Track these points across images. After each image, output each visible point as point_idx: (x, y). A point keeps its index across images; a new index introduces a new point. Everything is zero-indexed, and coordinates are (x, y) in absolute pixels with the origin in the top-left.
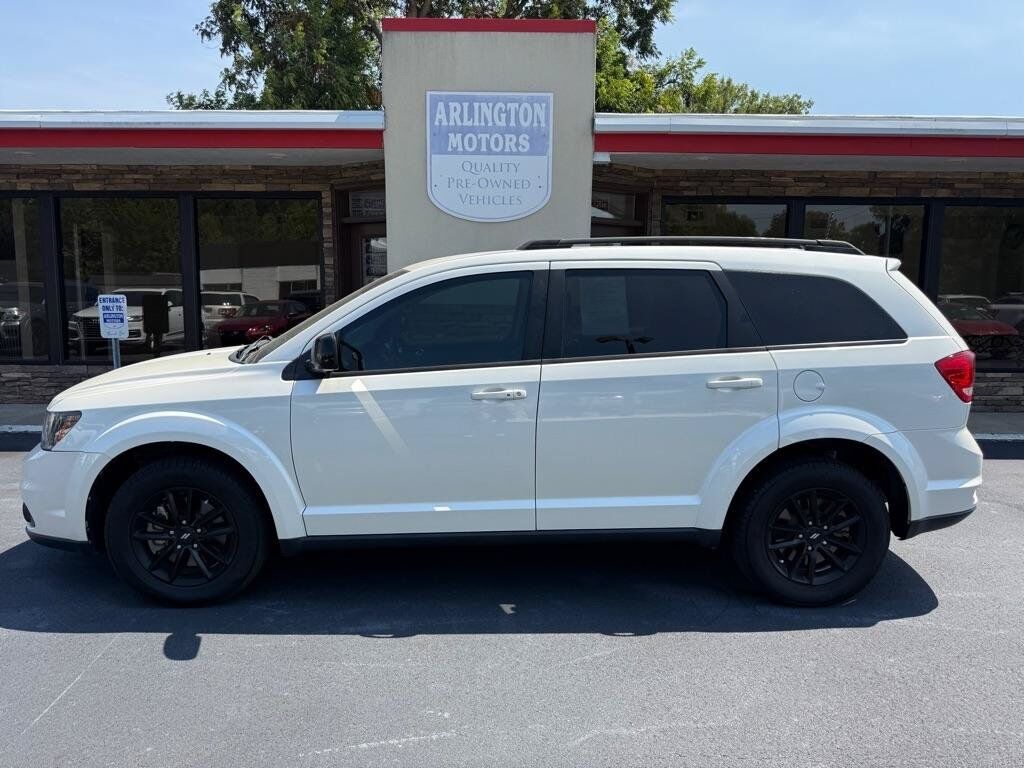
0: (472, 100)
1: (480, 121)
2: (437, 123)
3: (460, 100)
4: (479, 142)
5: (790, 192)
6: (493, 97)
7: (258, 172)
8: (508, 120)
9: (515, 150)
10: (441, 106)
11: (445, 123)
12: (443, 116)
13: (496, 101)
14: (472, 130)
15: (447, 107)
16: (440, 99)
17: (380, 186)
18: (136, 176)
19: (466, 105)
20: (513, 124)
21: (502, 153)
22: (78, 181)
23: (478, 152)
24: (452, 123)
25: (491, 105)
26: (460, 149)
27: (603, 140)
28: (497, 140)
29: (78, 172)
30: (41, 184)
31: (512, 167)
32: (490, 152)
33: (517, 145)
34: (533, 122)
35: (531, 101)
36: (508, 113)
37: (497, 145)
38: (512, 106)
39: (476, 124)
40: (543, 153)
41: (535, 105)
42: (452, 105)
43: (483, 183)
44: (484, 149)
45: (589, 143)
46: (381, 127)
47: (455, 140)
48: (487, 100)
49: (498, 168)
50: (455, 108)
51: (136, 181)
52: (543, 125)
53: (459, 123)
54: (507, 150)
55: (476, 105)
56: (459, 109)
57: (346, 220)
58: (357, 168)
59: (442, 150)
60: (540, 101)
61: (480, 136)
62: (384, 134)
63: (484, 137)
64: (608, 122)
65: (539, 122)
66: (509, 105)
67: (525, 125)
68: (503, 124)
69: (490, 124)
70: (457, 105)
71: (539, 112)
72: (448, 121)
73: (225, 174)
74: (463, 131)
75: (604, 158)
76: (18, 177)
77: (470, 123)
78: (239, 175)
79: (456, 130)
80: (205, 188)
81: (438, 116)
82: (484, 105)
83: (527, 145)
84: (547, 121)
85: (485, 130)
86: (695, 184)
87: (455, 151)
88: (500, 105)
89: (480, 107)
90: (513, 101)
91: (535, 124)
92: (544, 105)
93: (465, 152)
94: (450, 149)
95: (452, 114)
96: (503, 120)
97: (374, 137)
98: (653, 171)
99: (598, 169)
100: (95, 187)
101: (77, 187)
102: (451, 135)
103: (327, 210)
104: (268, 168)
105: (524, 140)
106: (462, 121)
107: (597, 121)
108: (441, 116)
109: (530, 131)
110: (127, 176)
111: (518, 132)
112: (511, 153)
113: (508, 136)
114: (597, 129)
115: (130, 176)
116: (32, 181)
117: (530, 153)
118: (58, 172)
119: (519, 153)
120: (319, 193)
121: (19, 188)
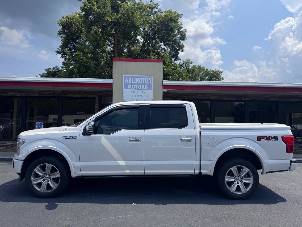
0: (134, 77)
1: (136, 82)
2: (126, 82)
3: (131, 77)
4: (136, 87)
5: (211, 99)
6: (139, 77)
7: (80, 92)
8: (142, 82)
9: (144, 88)
10: (127, 78)
11: (127, 82)
12: (127, 81)
13: (140, 77)
14: (134, 84)
15: (128, 79)
16: (126, 77)
17: (111, 96)
18: (48, 93)
19: (132, 78)
20: (144, 83)
21: (141, 89)
22: (33, 94)
23: (135, 89)
24: (129, 82)
25: (138, 78)
26: (131, 88)
27: (165, 87)
28: (140, 86)
29: (33, 92)
30: (23, 94)
31: (143, 92)
32: (138, 89)
33: (145, 87)
34: (148, 82)
35: (148, 78)
36: (143, 80)
37: (140, 87)
38: (144, 79)
39: (135, 82)
40: (151, 89)
41: (149, 78)
42: (129, 78)
43: (136, 96)
44: (137, 88)
45: (162, 87)
46: (112, 83)
47: (130, 86)
48: (138, 77)
49: (140, 93)
50: (130, 79)
51: (47, 94)
52: (151, 83)
53: (131, 82)
54: (142, 88)
55: (135, 78)
56: (131, 79)
57: (101, 104)
58: (105, 92)
59: (127, 88)
60: (150, 77)
61: (136, 85)
62: (113, 85)
63: (137, 85)
64: (166, 82)
65: (150, 82)
66: (143, 78)
67: (147, 83)
68: (141, 82)
69: (138, 82)
70: (131, 78)
71: (150, 80)
72: (128, 82)
73: (71, 92)
74: (132, 84)
75: (165, 90)
76: (17, 93)
77: (133, 82)
78: (75, 93)
79: (130, 84)
80: (65, 96)
81: (126, 81)
82: (137, 78)
83: (147, 87)
84: (152, 82)
85: (137, 84)
86: (187, 96)
87: (130, 89)
88: (141, 78)
89: (136, 79)
90: (144, 77)
91: (149, 83)
92: (151, 79)
93: (132, 89)
94: (128, 88)
95: (129, 80)
96: (141, 81)
97: (111, 85)
98: (177, 93)
99: (164, 93)
100: (37, 95)
101: (32, 95)
102: (129, 85)
103: (97, 102)
104: (82, 91)
105: (146, 86)
106: (132, 82)
107: (164, 82)
108: (127, 80)
109: (148, 84)
110: (45, 93)
111: (145, 84)
112: (143, 89)
113: (142, 85)
114: (163, 84)
115: (47, 93)
116: (21, 93)
117: (148, 89)
118: (28, 91)
119: (145, 89)
120: (95, 97)
121: (17, 95)
